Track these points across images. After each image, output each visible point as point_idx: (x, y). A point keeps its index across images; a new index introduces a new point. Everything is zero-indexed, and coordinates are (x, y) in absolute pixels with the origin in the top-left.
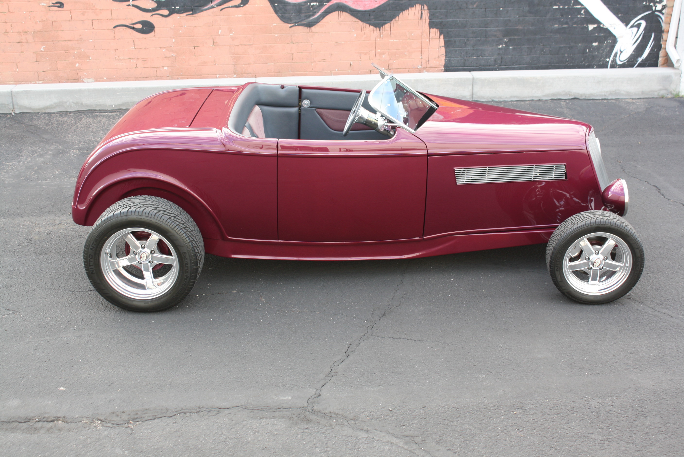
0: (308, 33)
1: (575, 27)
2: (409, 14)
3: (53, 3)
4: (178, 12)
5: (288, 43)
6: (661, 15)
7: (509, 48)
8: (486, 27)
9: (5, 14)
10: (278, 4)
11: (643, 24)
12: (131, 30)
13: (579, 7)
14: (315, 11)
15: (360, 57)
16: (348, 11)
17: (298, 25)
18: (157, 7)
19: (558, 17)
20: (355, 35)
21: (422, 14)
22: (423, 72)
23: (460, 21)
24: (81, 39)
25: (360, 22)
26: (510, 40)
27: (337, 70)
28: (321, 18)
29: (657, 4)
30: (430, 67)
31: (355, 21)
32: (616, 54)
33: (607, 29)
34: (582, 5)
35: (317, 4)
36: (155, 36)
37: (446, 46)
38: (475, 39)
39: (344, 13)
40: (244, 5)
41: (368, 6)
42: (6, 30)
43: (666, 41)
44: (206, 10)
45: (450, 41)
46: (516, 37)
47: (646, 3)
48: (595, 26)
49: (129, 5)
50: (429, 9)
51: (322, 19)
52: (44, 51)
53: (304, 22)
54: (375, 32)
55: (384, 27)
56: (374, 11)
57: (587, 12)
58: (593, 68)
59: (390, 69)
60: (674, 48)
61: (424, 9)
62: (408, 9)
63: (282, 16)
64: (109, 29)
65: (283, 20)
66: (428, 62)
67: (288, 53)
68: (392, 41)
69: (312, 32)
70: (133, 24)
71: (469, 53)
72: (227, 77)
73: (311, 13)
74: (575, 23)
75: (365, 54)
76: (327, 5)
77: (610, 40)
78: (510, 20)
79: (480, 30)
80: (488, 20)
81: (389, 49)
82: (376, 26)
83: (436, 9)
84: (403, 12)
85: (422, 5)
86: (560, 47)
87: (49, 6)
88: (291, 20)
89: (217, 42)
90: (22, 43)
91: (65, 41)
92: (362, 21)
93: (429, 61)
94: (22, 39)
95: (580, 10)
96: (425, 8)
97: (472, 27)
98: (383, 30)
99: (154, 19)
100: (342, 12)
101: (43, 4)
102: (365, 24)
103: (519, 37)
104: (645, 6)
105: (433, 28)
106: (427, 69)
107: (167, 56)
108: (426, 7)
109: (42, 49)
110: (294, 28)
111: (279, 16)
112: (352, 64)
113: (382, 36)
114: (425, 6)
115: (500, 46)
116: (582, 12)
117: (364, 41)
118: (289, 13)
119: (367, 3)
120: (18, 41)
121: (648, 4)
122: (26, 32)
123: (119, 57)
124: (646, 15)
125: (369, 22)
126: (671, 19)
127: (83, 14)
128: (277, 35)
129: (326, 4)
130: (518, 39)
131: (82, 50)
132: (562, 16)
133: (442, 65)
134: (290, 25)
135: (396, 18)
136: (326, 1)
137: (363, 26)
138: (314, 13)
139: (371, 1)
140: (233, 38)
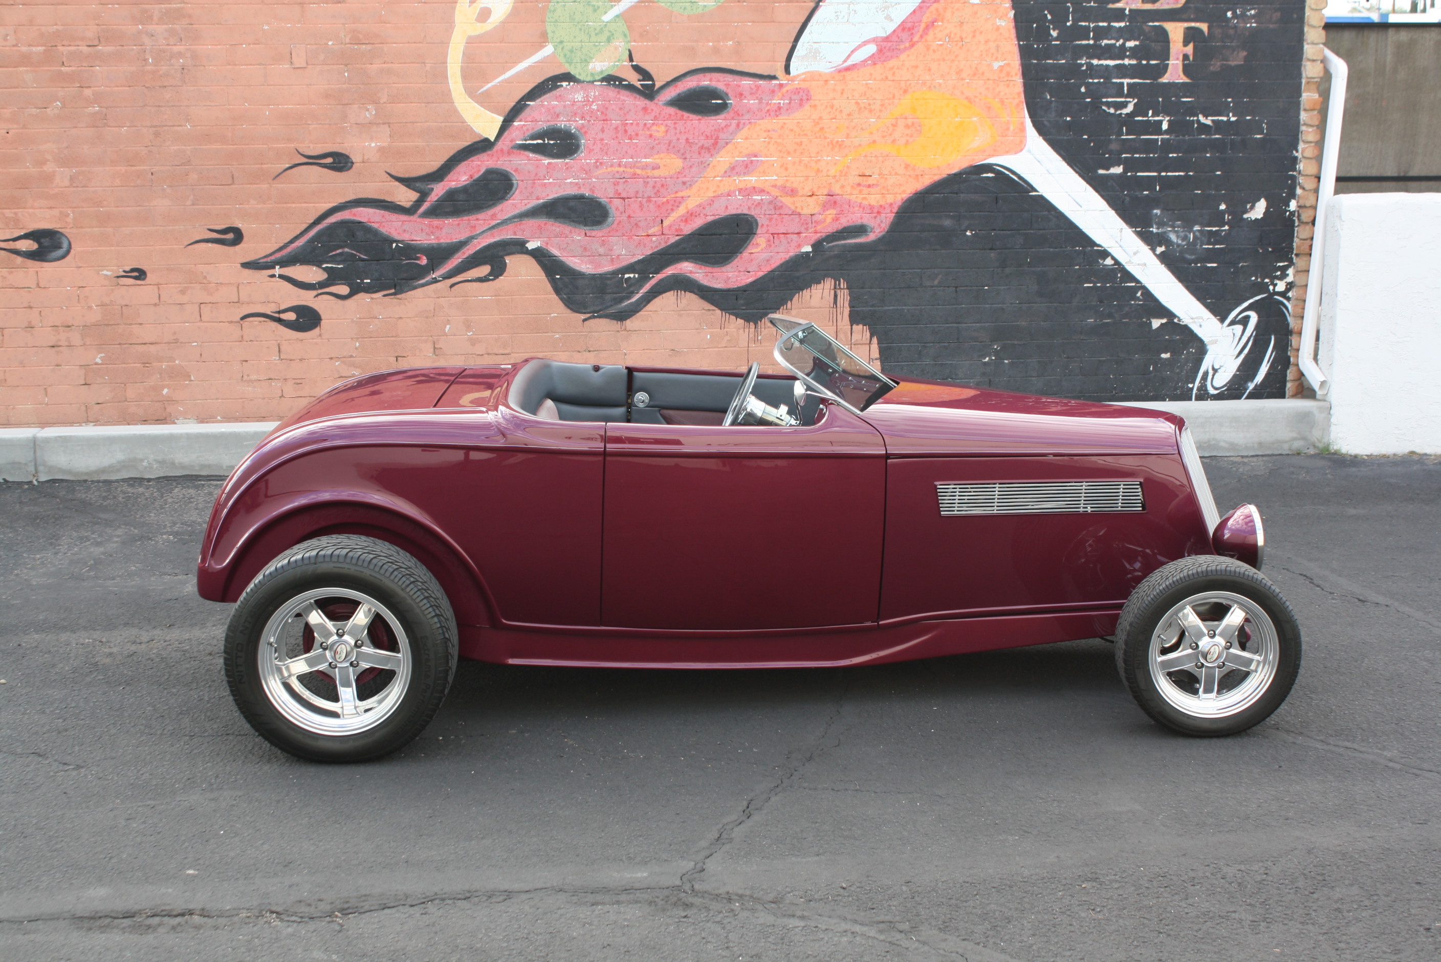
0: (618, 331)
1: (1126, 323)
2: (811, 296)
3: (125, 271)
4: (369, 289)
5: (579, 352)
6: (1285, 302)
7: (1004, 363)
8: (959, 323)
9: (30, 292)
10: (561, 275)
11: (1254, 317)
12: (274, 325)
13: (1133, 284)
14: (632, 289)
16: (696, 291)
17: (599, 317)
18: (327, 279)
19: (1095, 303)
20: (709, 337)
21: (836, 296)
23: (908, 310)
24: (176, 341)
25: (718, 312)
26: (1004, 348)
28: (644, 303)
29: (1276, 281)
31: (709, 310)
32: (1206, 374)
33: (1186, 327)
34: (1137, 281)
35: (637, 276)
36: (320, 335)
37: (883, 359)
38: (938, 345)
39: (688, 294)
40: (496, 277)
41: (733, 280)
42: (30, 322)
43: (1298, 350)
44: (423, 285)
45: (890, 348)
46: (1016, 342)
47: (1257, 279)
48: (1164, 321)
49: (273, 276)
50: (847, 288)
51: (645, 306)
52: (101, 364)
53: (612, 310)
54: (747, 330)
55: (763, 320)
56: (745, 291)
57: (1147, 294)
58: (1165, 400)
60: (1313, 363)
61: (840, 288)
62: (811, 287)
63: (569, 298)
64: (231, 322)
65: (571, 306)
69: (625, 330)
70: (279, 312)
71: (928, 372)
73: (624, 295)
74: (1126, 315)
76: (656, 279)
77: (1192, 348)
78: (1003, 309)
79: (948, 327)
80: (963, 308)
82: (748, 319)
83: (862, 288)
84: (801, 293)
85: (836, 279)
86: (1100, 361)
87: (118, 277)
88: (585, 308)
89: (441, 348)
90: (60, 348)
91: (145, 344)
92: (721, 310)
94: (59, 340)
95: (1134, 290)
96: (842, 286)
97: (931, 323)
98: (763, 326)
99: (322, 304)
100: (683, 292)
101: (105, 272)
102: (727, 315)
103: (1021, 343)
104: (1255, 284)
105: (858, 324)
108: (843, 284)
109: (98, 360)
110: (592, 321)
111: (562, 299)
113: (759, 338)
114: (842, 281)
115: (985, 358)
116: (1139, 294)
117: (726, 347)
118: (582, 294)
119: (730, 275)
120: (52, 344)
121: (1259, 280)
122: (69, 327)
123: (248, 376)
124: (1257, 301)
125: (735, 311)
126: (1304, 309)
127: (183, 292)
128: (557, 336)
129: (653, 277)
130: (1019, 345)
131: (177, 362)
132: (1101, 302)
134: (583, 317)
135: (786, 304)
136: (653, 269)
137: (723, 319)
138: (631, 294)
139: (740, 271)
140: (473, 342)
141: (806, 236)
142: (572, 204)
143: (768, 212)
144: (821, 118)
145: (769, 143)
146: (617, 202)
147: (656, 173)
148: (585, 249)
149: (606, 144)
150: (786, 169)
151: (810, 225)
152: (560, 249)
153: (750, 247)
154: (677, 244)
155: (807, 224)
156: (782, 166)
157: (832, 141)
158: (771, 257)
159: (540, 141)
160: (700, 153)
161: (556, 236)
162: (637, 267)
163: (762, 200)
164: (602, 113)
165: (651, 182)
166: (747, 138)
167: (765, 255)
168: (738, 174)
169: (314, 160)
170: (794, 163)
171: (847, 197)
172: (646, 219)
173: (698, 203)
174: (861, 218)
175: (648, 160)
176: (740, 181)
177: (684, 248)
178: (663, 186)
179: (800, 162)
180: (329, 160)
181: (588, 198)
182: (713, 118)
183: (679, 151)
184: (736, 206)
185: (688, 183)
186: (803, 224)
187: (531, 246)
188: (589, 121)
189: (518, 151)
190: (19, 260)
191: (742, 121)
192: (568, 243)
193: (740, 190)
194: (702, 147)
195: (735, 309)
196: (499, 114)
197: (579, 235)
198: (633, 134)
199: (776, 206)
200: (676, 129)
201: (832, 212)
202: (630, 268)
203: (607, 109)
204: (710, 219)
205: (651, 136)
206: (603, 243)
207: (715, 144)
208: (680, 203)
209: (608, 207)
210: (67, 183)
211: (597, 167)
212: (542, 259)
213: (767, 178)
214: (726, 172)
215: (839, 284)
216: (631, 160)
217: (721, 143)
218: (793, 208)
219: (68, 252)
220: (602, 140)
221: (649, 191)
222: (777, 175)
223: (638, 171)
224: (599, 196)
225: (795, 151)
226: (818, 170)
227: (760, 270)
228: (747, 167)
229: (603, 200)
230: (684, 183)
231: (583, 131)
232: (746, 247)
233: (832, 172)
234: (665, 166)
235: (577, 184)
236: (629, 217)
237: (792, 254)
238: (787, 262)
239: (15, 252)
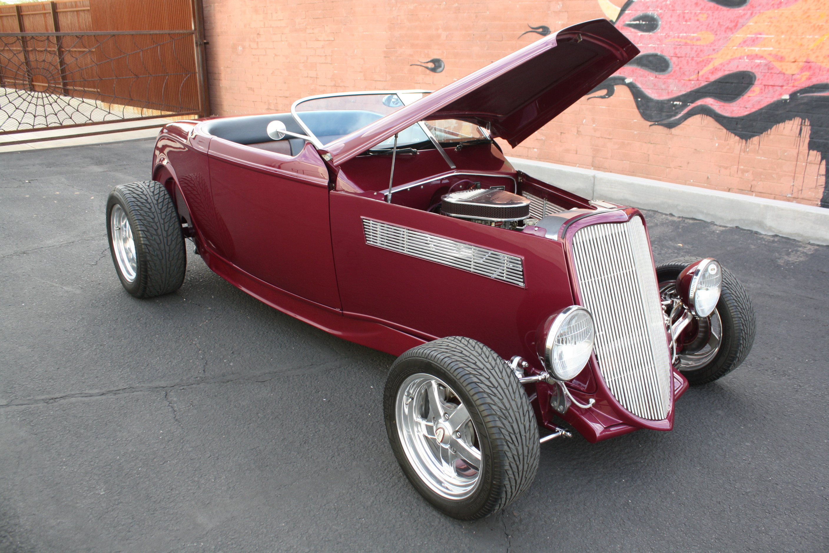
0: (667, 134)
2: (784, 128)
5: (646, 143)
10: (641, 99)
14: (677, 111)
15: (719, 171)
16: (713, 116)
17: (658, 125)
20: (717, 145)
21: (801, 130)
22: (792, 202)
25: (725, 130)
27: (692, 181)
28: (683, 120)
30: (802, 199)
31: (719, 129)
35: (681, 103)
37: (828, 175)
39: (708, 118)
40: (609, 96)
41: (736, 112)
50: (811, 125)
51: (683, 122)
53: (665, 122)
54: (740, 144)
55: (751, 139)
56: (743, 120)
59: (753, 192)
62: (784, 121)
63: (644, 112)
65: (644, 117)
66: (800, 192)
67: (644, 153)
68: (760, 157)
69: (671, 134)
72: (586, 168)
73: (673, 113)
75: (726, 168)
76: (691, 106)
81: (754, 168)
82: (742, 137)
83: (820, 126)
84: (778, 125)
85: (803, 118)
88: (652, 118)
89: (580, 131)
92: (727, 129)
93: (802, 190)
96: (806, 124)
98: (750, 143)
100: (706, 116)
102: (730, 133)
105: (813, 150)
106: (798, 199)
107: (538, 138)
108: (807, 122)
110: (654, 127)
111: (640, 112)
112: (709, 177)
113: (747, 150)
114: (807, 120)
117: (726, 152)
118: (651, 111)
119: (735, 109)
125: (735, 131)
128: (636, 132)
129: (689, 105)
133: (819, 199)
134: (650, 123)
135: (767, 130)
136: (690, 101)
137: (727, 135)
138: (676, 114)
139: (741, 107)
140: (595, 130)
141: (786, 89)
142: (651, 58)
143: (763, 71)
144: (809, 9)
145: (770, 26)
146: (675, 59)
147: (698, 43)
148: (655, 85)
149: (673, 25)
150: (779, 43)
151: (790, 81)
152: (642, 84)
153: (749, 92)
154: (705, 87)
155: (788, 80)
156: (777, 41)
157: (814, 26)
158: (762, 100)
159: (638, 22)
160: (725, 31)
161: (641, 77)
162: (682, 98)
163: (761, 63)
164: (672, 6)
165: (695, 48)
166: (756, 23)
167: (758, 99)
168: (748, 46)
169: (534, 30)
170: (785, 40)
171: (820, 64)
172: (689, 71)
173: (720, 62)
174: (827, 79)
175: (695, 35)
176: (748, 50)
177: (709, 90)
178: (701, 51)
179: (790, 39)
180: (541, 30)
181: (659, 56)
182: (737, 9)
183: (713, 30)
184: (744, 65)
185: (716, 51)
186: (785, 80)
187: (627, 81)
188: (665, 11)
189: (626, 27)
191: (755, 12)
192: (646, 81)
193: (748, 56)
194: (727, 28)
195: (735, 130)
196: (619, 7)
197: (652, 77)
198: (688, 18)
199: (769, 68)
200: (713, 16)
201: (807, 74)
202: (678, 99)
203: (675, 3)
204: (727, 73)
205: (698, 20)
206: (664, 83)
207: (736, 26)
208: (710, 62)
209: (670, 61)
210: (444, 38)
211: (666, 38)
212: (633, 89)
213: (766, 49)
214: (740, 44)
215: (805, 122)
216: (685, 34)
217: (739, 25)
218: (780, 69)
219: (443, 69)
220: (670, 22)
221: (693, 54)
222: (773, 47)
223: (688, 41)
224: (665, 55)
225: (787, 31)
226: (801, 45)
227: (753, 107)
228: (754, 41)
229: (667, 58)
230: (714, 50)
231: (661, 16)
232: (746, 92)
233: (811, 47)
234: (704, 39)
235: (654, 47)
236: (680, 68)
237: (775, 99)
238: (771, 104)
239: (427, 68)
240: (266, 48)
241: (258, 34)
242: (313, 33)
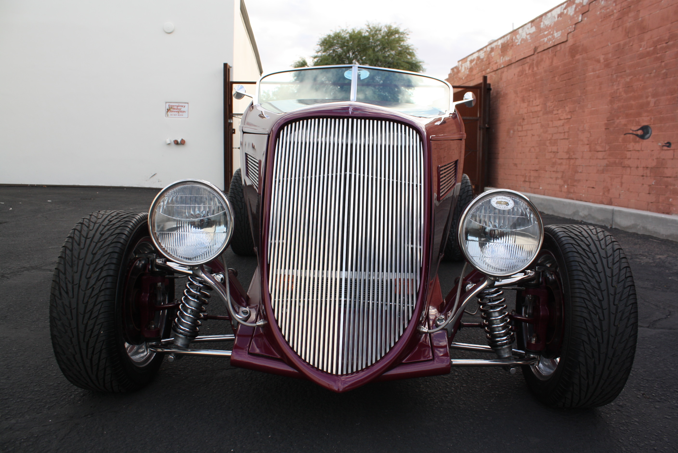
3: (665, 144)
9: (639, 152)
42: (638, 165)
52: (654, 185)
87: (663, 146)
90: (644, 177)
91: (667, 177)
94: (644, 173)
101: (659, 144)
109: (653, 183)
120: (642, 175)
122: (647, 168)
131: (676, 187)
190: (638, 139)
210: (653, 105)
219: (651, 135)
239: (637, 135)
240: (527, 130)
241: (524, 119)
242: (557, 114)
